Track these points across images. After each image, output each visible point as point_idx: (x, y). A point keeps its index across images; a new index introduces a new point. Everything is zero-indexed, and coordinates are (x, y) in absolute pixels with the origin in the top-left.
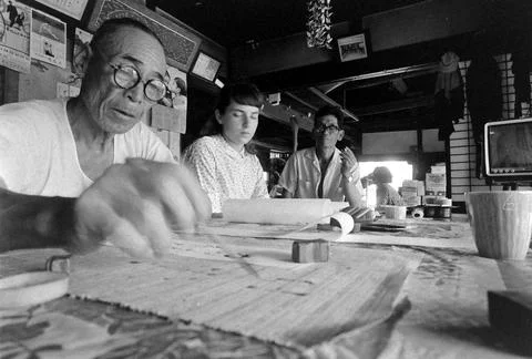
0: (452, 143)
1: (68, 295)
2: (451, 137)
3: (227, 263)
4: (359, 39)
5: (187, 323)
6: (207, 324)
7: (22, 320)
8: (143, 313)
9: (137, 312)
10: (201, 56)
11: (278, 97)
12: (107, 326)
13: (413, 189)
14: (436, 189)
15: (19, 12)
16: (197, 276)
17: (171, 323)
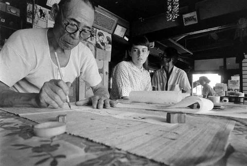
0: (243, 65)
1: (66, 133)
2: (243, 61)
3: (134, 121)
4: (194, 14)
5: (120, 150)
6: (129, 151)
7: (48, 143)
8: (99, 143)
9: (96, 142)
10: (118, 26)
11: (153, 44)
12: (84, 148)
13: (221, 88)
14: (234, 88)
15: (44, 12)
16: (121, 127)
17: (112, 149)
